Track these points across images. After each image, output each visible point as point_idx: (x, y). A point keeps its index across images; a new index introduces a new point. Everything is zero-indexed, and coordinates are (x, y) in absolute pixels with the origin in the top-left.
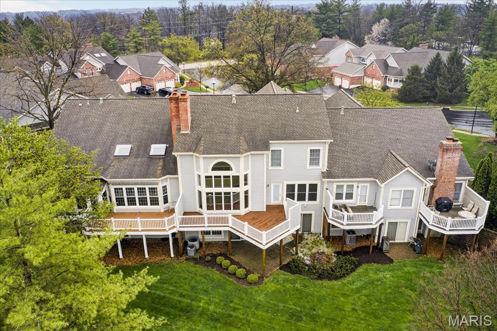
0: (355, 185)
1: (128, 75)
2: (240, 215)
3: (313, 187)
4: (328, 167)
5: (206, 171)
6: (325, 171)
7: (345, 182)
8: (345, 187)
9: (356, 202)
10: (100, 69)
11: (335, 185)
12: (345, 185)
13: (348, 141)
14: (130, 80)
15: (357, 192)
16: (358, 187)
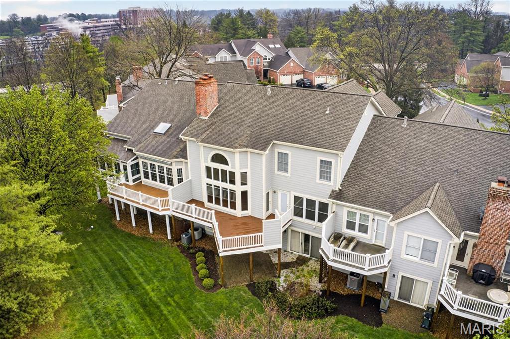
0: (371, 216)
1: (290, 67)
2: (236, 217)
3: (324, 207)
4: (341, 186)
5: (206, 161)
6: (337, 189)
7: (359, 210)
8: (358, 216)
9: (371, 239)
10: (269, 59)
11: (345, 210)
12: (358, 213)
13: (389, 161)
14: (292, 72)
15: (373, 226)
16: (373, 219)
